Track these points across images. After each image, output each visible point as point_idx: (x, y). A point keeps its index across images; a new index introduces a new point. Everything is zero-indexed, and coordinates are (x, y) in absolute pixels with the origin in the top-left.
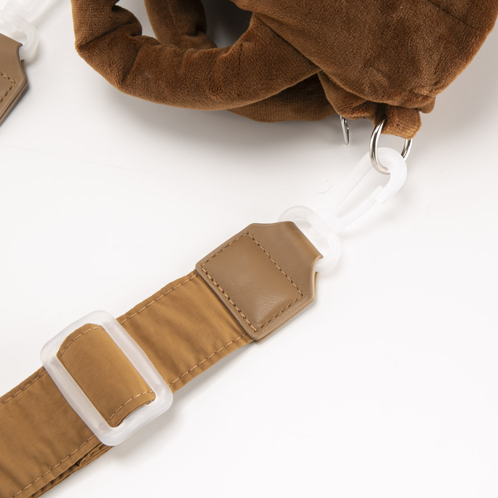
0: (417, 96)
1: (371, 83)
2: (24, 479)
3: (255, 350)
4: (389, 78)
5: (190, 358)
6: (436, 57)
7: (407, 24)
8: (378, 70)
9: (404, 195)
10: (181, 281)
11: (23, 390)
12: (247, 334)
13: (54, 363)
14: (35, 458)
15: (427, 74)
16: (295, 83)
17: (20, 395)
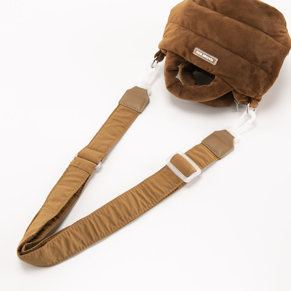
0: (259, 95)
1: (248, 91)
2: (164, 192)
3: (219, 161)
4: (252, 89)
5: (204, 162)
6: (264, 84)
7: (257, 75)
8: (250, 87)
9: (254, 123)
10: (198, 145)
11: (161, 171)
12: (217, 157)
13: (169, 163)
14: (167, 187)
15: (262, 89)
16: (227, 92)
17: (161, 172)
